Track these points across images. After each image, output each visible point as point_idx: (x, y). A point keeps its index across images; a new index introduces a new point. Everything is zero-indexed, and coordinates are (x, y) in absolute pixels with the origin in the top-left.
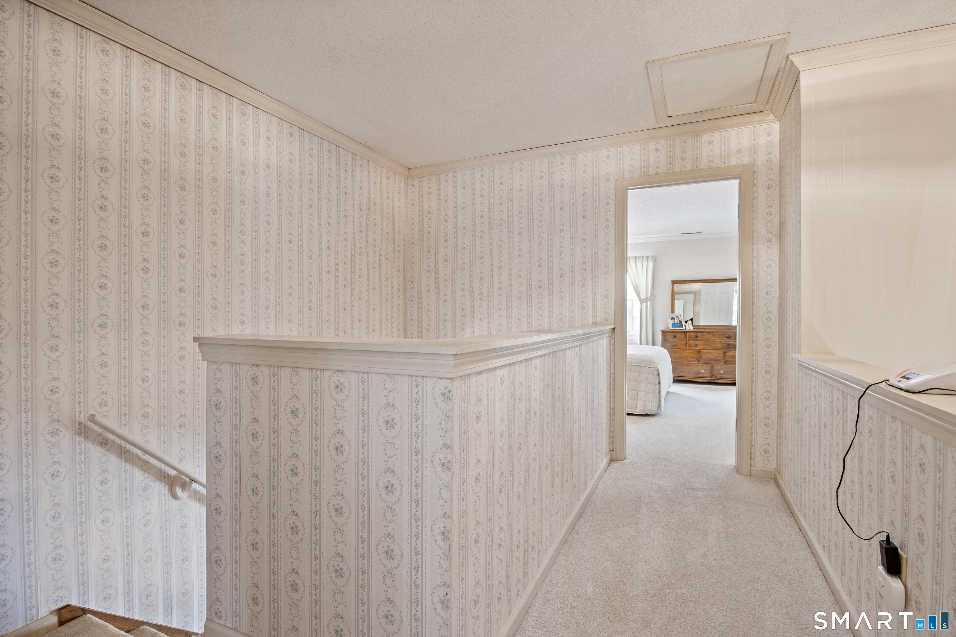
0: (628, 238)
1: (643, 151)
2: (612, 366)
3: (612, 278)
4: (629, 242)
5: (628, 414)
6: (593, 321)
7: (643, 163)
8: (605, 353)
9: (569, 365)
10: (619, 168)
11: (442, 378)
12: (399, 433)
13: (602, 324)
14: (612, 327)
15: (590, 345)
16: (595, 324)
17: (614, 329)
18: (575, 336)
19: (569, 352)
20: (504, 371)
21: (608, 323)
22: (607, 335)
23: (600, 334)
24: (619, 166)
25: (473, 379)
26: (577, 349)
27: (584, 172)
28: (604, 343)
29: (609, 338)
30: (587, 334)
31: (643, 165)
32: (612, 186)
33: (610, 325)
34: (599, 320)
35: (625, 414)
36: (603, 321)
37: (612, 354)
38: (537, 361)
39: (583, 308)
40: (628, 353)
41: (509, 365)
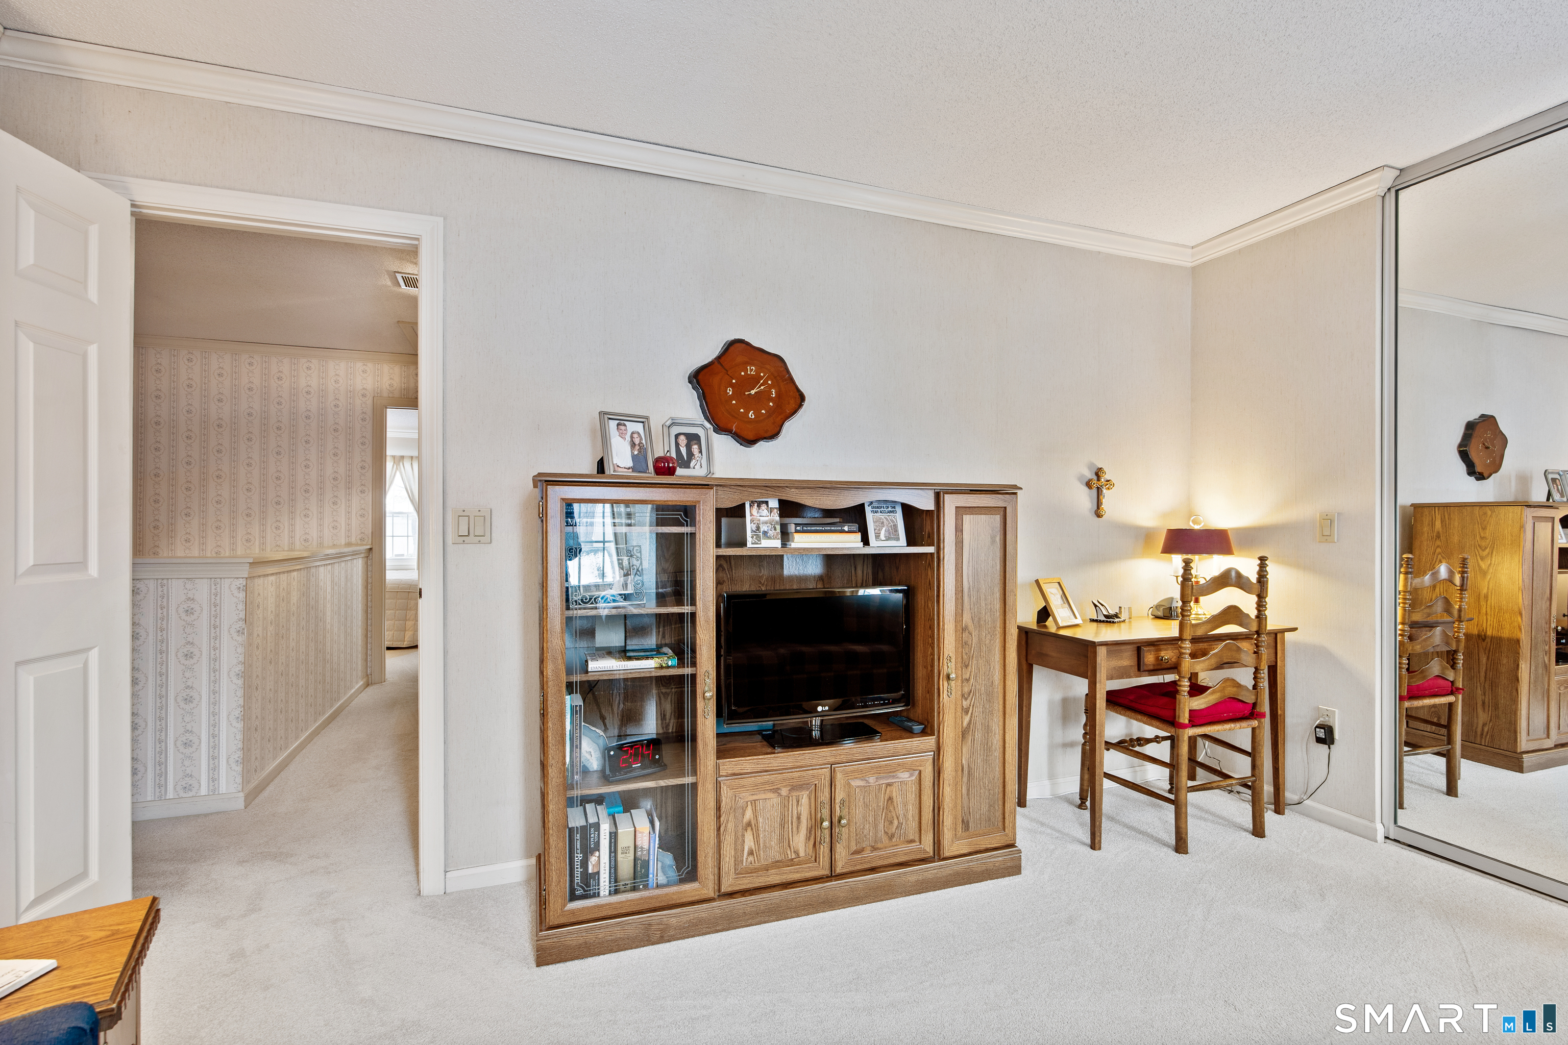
0: (388, 430)
1: (403, 373)
2: (369, 587)
3: (369, 497)
4: (388, 435)
5: (388, 648)
6: (347, 541)
7: (403, 385)
8: (360, 573)
9: (321, 580)
10: (376, 386)
11: (238, 578)
12: (199, 617)
13: (357, 545)
14: (369, 547)
15: (343, 564)
16: (349, 544)
17: (371, 549)
18: (328, 555)
19: (322, 569)
20: (272, 578)
21: (364, 543)
22: (362, 555)
23: (355, 554)
24: (376, 383)
25: (256, 580)
26: (329, 567)
27: (336, 382)
28: (358, 566)
29: (366, 559)
30: (340, 553)
31: (403, 387)
32: (370, 402)
33: (366, 545)
34: (353, 540)
35: (384, 648)
36: (359, 542)
37: (369, 576)
38: (295, 573)
39: (335, 528)
40: (387, 577)
41: (288, 572)
